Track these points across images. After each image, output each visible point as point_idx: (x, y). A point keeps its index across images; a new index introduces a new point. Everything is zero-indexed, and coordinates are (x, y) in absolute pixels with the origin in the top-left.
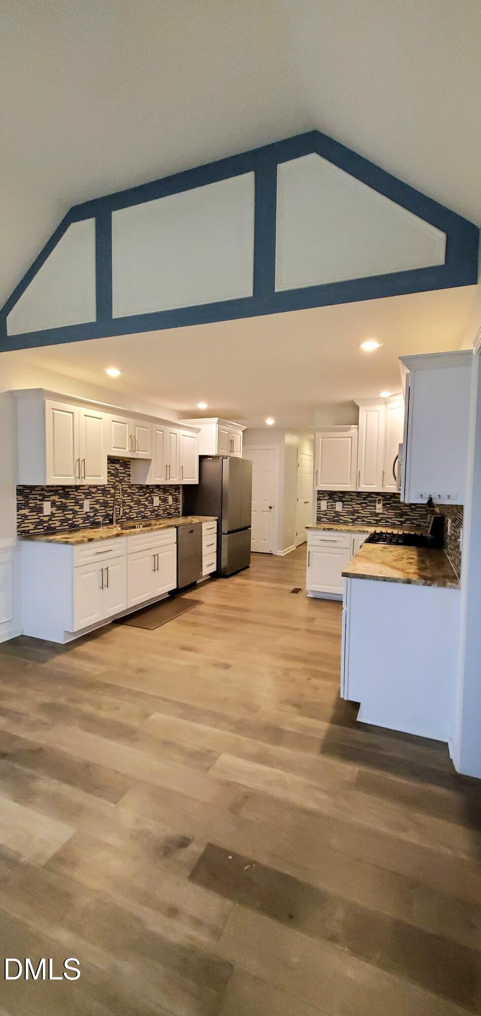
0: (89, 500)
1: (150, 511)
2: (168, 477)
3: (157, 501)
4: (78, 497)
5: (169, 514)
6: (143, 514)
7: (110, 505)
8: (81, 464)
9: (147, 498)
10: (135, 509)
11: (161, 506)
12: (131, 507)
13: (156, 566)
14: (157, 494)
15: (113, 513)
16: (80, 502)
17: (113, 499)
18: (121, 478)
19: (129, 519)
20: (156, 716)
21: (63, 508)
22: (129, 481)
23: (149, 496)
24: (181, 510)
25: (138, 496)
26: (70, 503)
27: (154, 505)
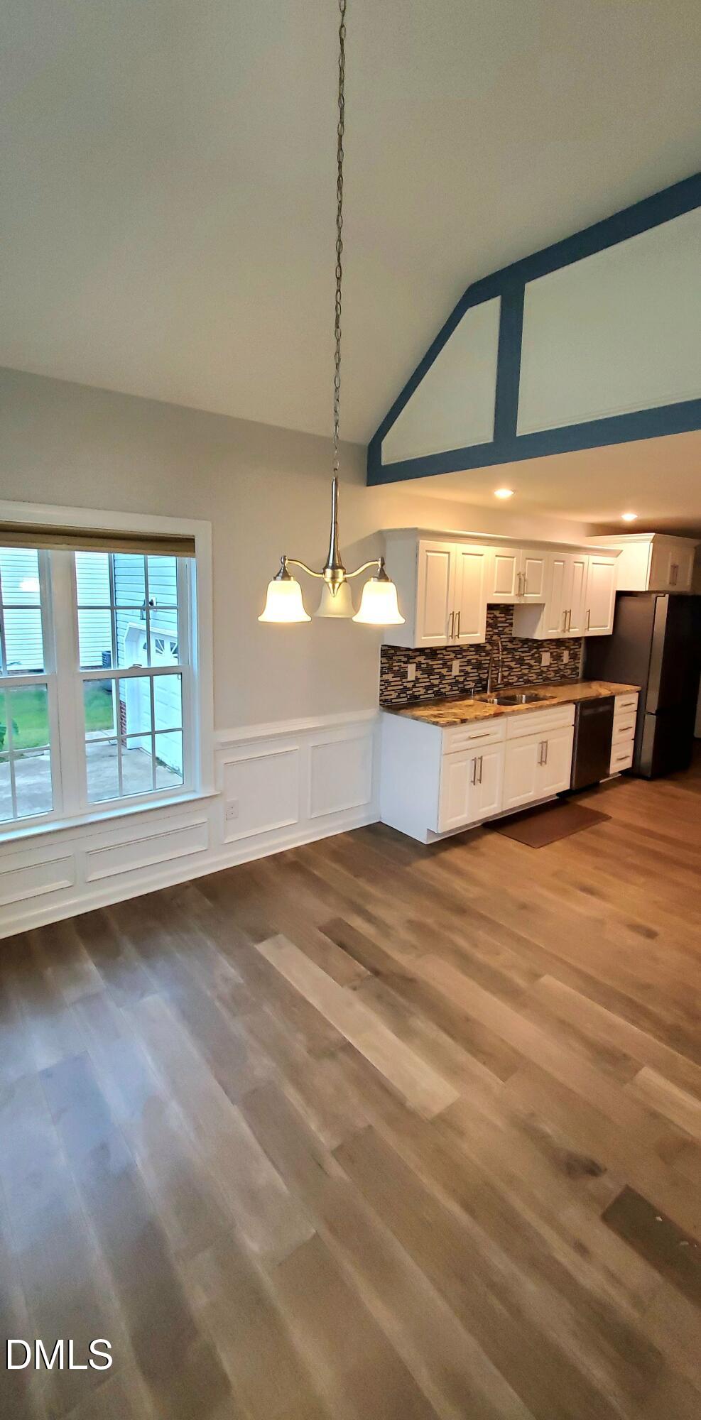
0: (459, 661)
1: (536, 673)
2: (567, 628)
3: (546, 659)
4: (446, 657)
5: (563, 676)
6: (525, 678)
7: (484, 666)
8: (455, 620)
9: (533, 655)
10: (517, 671)
11: (553, 666)
12: (510, 668)
13: (544, 756)
14: (547, 649)
15: (488, 677)
16: (449, 663)
17: (488, 658)
18: (500, 629)
19: (508, 684)
20: (547, 980)
21: (429, 671)
22: (510, 632)
23: (536, 653)
24: (580, 671)
25: (520, 653)
26: (436, 664)
27: (543, 664)
